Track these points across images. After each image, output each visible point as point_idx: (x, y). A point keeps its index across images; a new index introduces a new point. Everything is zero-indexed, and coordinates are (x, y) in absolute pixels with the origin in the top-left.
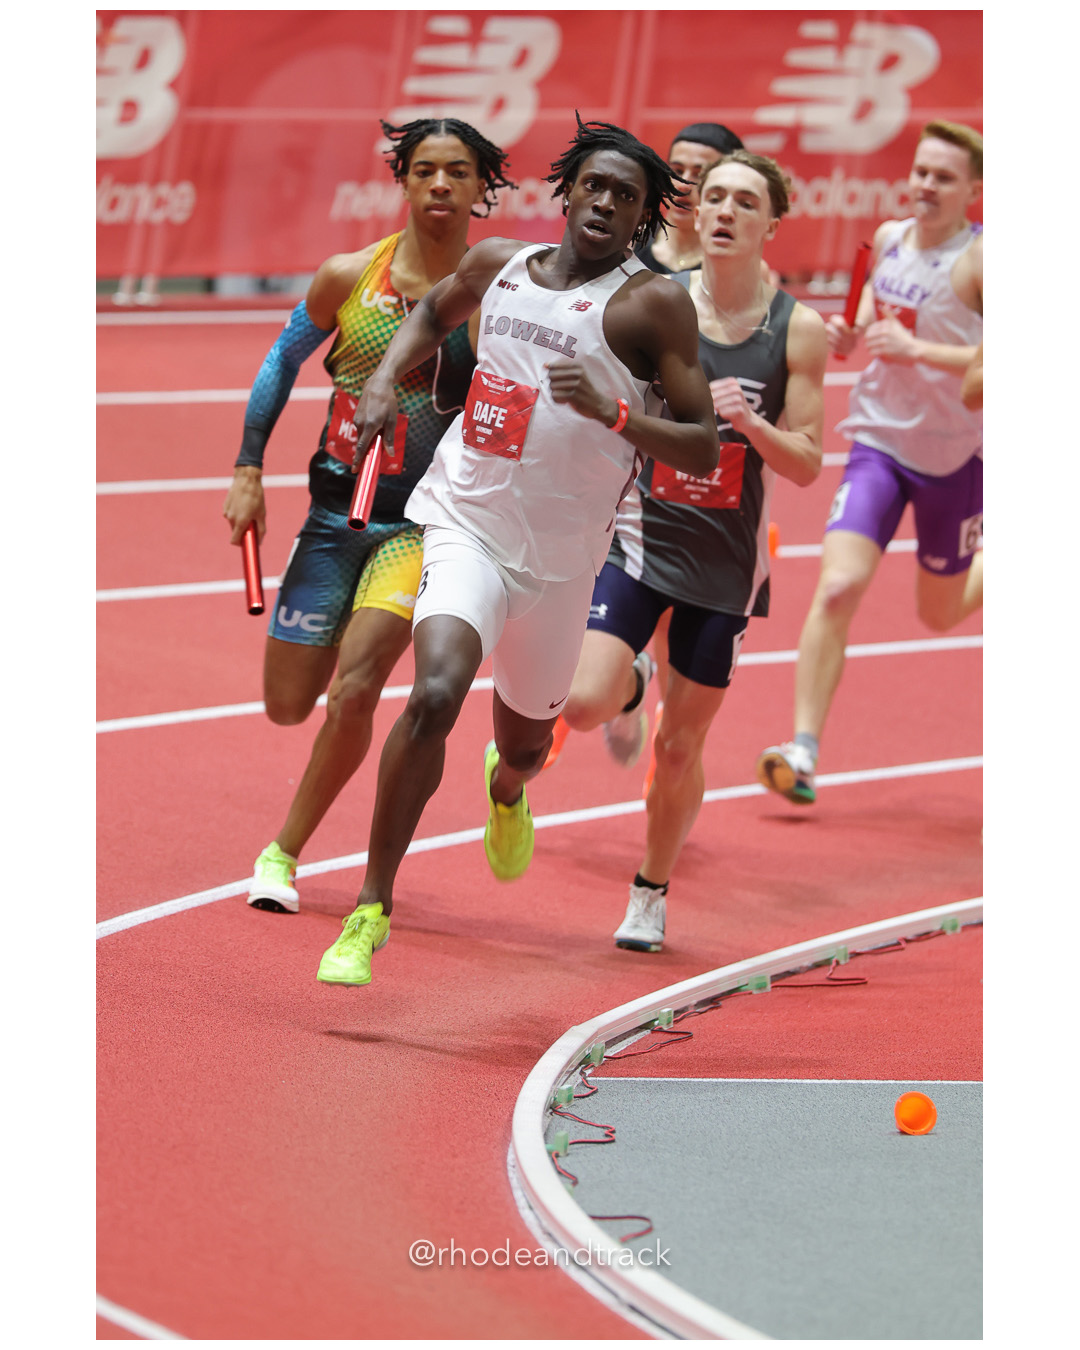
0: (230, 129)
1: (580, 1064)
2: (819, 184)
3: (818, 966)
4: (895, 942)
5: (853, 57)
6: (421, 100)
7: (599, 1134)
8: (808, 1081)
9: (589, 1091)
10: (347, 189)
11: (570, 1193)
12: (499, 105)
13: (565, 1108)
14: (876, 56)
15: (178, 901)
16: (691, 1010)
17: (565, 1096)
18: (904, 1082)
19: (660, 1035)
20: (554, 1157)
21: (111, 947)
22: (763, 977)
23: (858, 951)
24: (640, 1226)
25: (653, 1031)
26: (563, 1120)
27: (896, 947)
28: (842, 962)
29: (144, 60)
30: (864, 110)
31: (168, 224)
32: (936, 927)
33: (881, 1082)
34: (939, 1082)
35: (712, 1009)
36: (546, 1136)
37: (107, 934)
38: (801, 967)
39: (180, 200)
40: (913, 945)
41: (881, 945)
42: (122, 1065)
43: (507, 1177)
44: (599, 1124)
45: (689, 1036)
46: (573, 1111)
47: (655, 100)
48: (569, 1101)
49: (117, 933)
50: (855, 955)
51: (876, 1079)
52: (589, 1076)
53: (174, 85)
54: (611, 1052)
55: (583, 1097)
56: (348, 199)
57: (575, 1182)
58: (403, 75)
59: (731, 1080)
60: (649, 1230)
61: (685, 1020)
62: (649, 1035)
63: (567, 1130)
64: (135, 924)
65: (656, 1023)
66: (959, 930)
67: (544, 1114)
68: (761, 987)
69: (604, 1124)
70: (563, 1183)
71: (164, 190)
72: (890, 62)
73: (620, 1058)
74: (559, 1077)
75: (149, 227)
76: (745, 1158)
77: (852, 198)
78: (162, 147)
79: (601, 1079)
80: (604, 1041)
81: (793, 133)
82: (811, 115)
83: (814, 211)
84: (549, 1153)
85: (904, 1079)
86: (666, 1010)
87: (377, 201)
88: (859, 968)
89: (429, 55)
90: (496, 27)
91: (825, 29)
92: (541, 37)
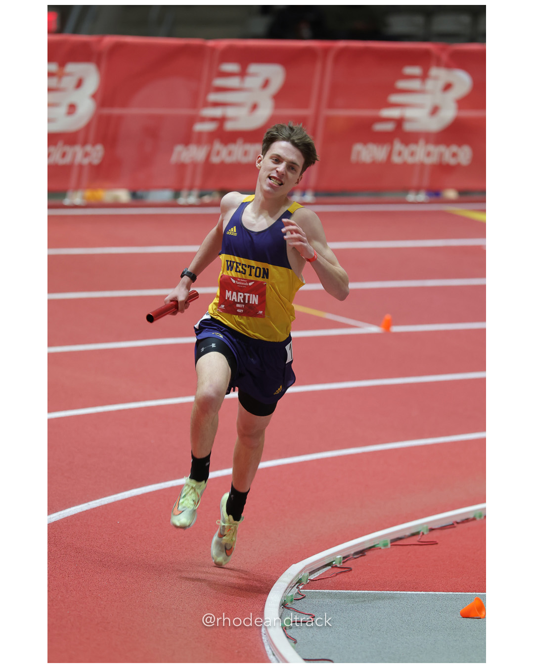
0: (120, 118)
1: (297, 583)
2: (413, 147)
3: (413, 535)
4: (451, 523)
5: (430, 84)
6: (216, 105)
8: (410, 592)
9: (302, 597)
10: (179, 148)
11: (293, 647)
12: (255, 107)
13: (289, 605)
14: (441, 84)
15: (98, 501)
16: (351, 557)
17: (289, 599)
18: (457, 593)
19: (336, 569)
20: (284, 629)
21: (65, 524)
22: (386, 541)
23: (434, 527)
25: (332, 567)
26: (289, 611)
27: (452, 526)
28: (425, 533)
29: (79, 84)
30: (435, 110)
31: (91, 165)
32: (471, 516)
33: (446, 593)
34: (474, 593)
35: (361, 556)
37: (62, 518)
38: (405, 536)
39: (96, 153)
40: (461, 525)
41: (444, 525)
42: (71, 582)
43: (262, 640)
44: (306, 613)
45: (350, 569)
46: (294, 606)
47: (331, 105)
48: (291, 602)
49: (68, 517)
50: (431, 530)
51: (443, 591)
52: (301, 589)
53: (94, 96)
54: (312, 577)
55: (299, 600)
56: (180, 153)
57: (295, 642)
58: (207, 92)
59: (371, 592)
61: (348, 562)
62: (330, 569)
64: (76, 512)
65: (334, 563)
66: (483, 518)
67: (280, 608)
68: (385, 545)
69: (309, 613)
70: (290, 642)
71: (88, 148)
72: (448, 87)
73: (316, 580)
74: (286, 590)
75: (81, 167)
76: (379, 630)
77: (429, 154)
78: (88, 127)
79: (307, 590)
80: (308, 572)
81: (400, 122)
82: (409, 113)
83: (410, 160)
85: (457, 592)
86: (339, 557)
87: (194, 154)
88: (434, 536)
89: (219, 82)
90: (253, 68)
91: (415, 70)
92: (275, 74)
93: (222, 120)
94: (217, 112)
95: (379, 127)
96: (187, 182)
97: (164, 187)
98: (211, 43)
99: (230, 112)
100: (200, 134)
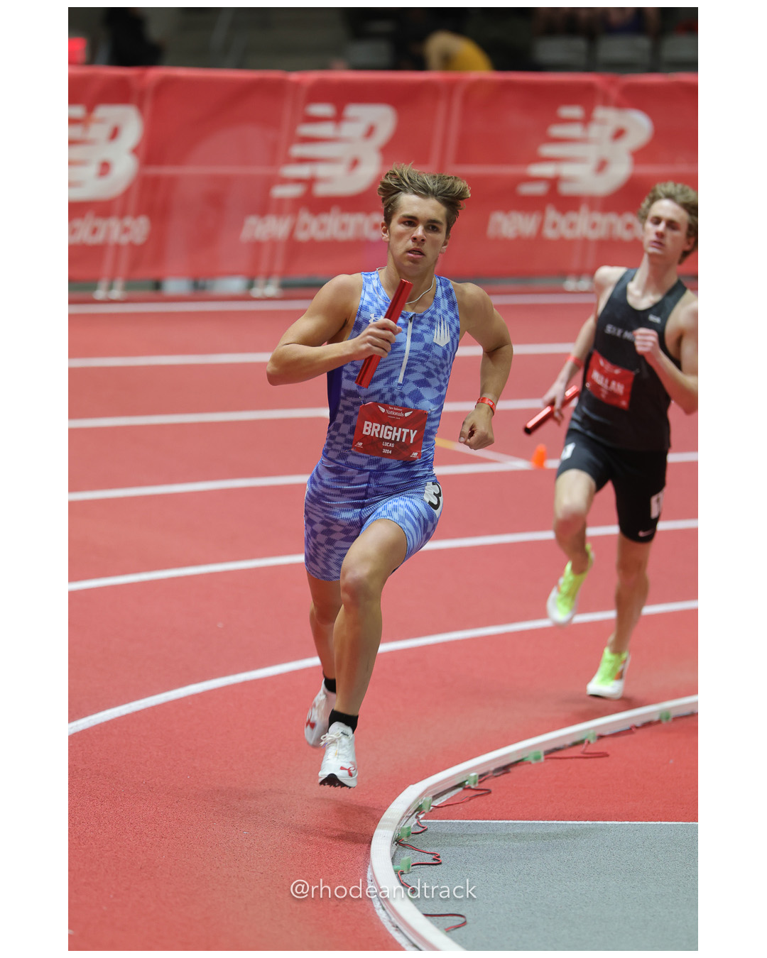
0: (172, 180)
1: (415, 811)
2: (572, 216)
3: (576, 744)
4: (628, 728)
5: (594, 130)
6: (302, 160)
7: (429, 859)
8: (570, 822)
9: (422, 829)
10: (252, 221)
12: (355, 163)
13: (405, 841)
14: (609, 130)
15: (142, 701)
16: (490, 774)
17: (406, 833)
18: (635, 823)
19: (469, 791)
20: (400, 874)
22: (539, 752)
23: (604, 734)
24: (458, 920)
25: (465, 789)
26: (405, 849)
27: (630, 731)
28: (592, 741)
29: (115, 134)
30: (602, 166)
31: (132, 245)
32: (655, 718)
33: (620, 823)
34: (659, 823)
35: (504, 773)
36: (393, 859)
38: (564, 745)
39: (139, 229)
40: (641, 730)
41: (617, 730)
44: (428, 851)
45: (489, 792)
46: (411, 843)
47: (462, 160)
48: (408, 836)
50: (601, 737)
51: (616, 821)
52: (422, 819)
53: (135, 151)
54: (437, 803)
55: (418, 833)
56: (253, 227)
58: (290, 144)
59: (518, 822)
60: (464, 923)
61: (486, 782)
62: (462, 792)
63: (408, 856)
64: (115, 717)
65: (467, 783)
66: (670, 720)
67: (392, 845)
68: (537, 758)
69: (432, 852)
71: (128, 221)
72: (619, 134)
73: (442, 807)
74: (401, 821)
75: (118, 247)
77: (594, 226)
78: (127, 194)
79: (430, 821)
80: (431, 795)
81: (554, 182)
82: (566, 170)
83: (568, 234)
84: (396, 871)
85: (635, 820)
86: (473, 774)
87: (272, 228)
88: (603, 746)
89: (307, 130)
90: (353, 110)
91: (574, 112)
92: (383, 118)
93: (310, 182)
94: (303, 171)
95: (527, 189)
96: (264, 266)
97: (233, 274)
98: (294, 77)
99: (321, 170)
100: (281, 201)
